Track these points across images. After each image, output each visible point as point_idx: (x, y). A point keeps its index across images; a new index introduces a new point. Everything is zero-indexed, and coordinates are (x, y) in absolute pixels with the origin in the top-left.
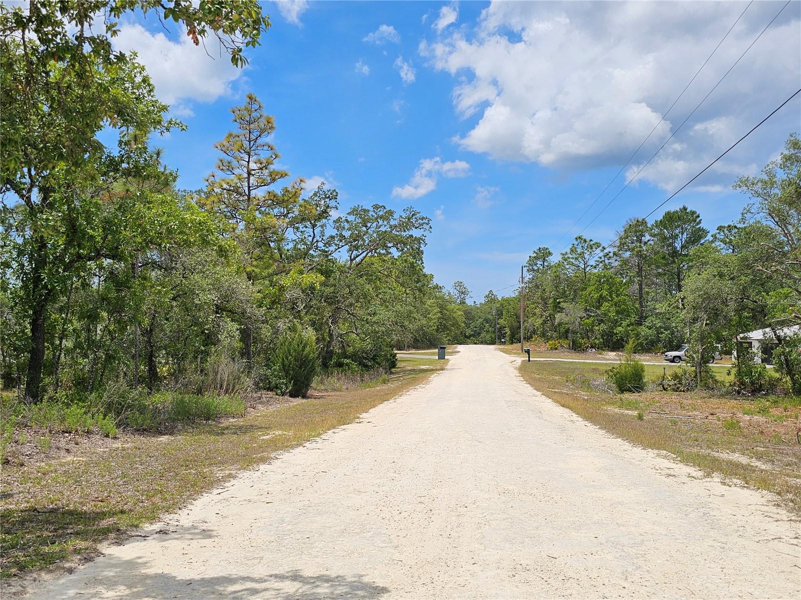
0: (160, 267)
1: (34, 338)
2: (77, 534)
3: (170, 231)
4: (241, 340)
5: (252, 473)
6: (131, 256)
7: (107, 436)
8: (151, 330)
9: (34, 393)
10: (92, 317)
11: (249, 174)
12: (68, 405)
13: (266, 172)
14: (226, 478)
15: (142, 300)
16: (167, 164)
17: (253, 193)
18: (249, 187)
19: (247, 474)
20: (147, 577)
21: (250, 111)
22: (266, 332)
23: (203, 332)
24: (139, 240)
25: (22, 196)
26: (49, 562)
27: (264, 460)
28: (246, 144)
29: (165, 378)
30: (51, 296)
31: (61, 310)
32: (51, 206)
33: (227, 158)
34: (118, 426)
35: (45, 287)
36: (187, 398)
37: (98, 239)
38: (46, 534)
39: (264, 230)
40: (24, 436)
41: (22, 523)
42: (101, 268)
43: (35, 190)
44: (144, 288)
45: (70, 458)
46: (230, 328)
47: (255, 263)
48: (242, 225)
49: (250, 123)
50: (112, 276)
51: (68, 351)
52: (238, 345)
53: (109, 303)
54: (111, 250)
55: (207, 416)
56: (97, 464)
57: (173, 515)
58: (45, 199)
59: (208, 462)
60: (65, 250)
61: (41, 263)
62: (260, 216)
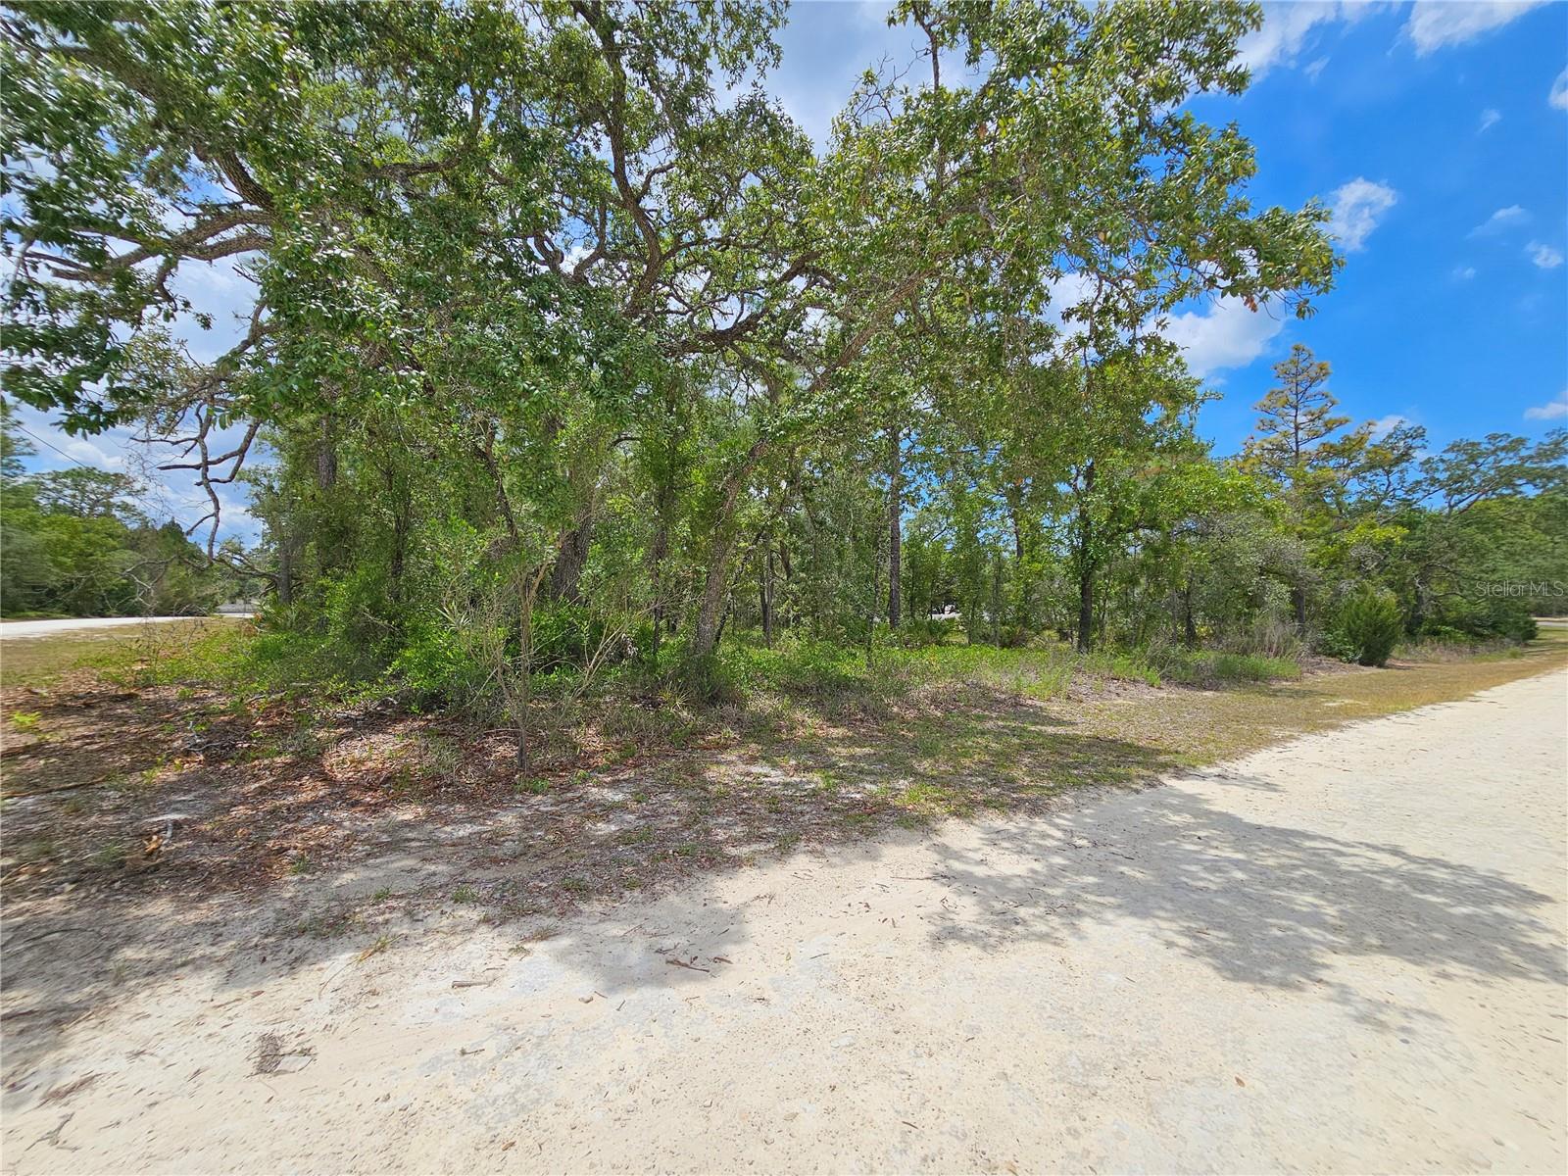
0: (1196, 534)
1: (1083, 600)
2: (1138, 763)
3: (1208, 498)
4: (1291, 603)
5: (1319, 737)
6: (1169, 525)
7: (1152, 686)
8: (1188, 593)
9: (1085, 643)
10: (1133, 582)
11: (1297, 428)
12: (1115, 657)
13: (1319, 423)
14: (1285, 739)
15: (1180, 565)
16: (1201, 435)
17: (1302, 448)
18: (1297, 442)
19: (1312, 738)
20: (1211, 812)
21: (1296, 363)
22: (1323, 594)
23: (1245, 595)
24: (1176, 509)
25: (1070, 485)
27: (1333, 727)
28: (1292, 398)
29: (1204, 638)
30: (1096, 564)
31: (1105, 576)
32: (1094, 490)
33: (1267, 417)
34: (1162, 678)
35: (1091, 557)
36: (1231, 658)
37: (1136, 513)
38: (1110, 758)
39: (1319, 485)
40: (1080, 678)
41: (1089, 746)
42: (1138, 538)
43: (1081, 478)
44: (1183, 554)
45: (1120, 701)
46: (1278, 593)
47: (1306, 521)
48: (1288, 483)
49: (1296, 375)
50: (1148, 545)
51: (1111, 613)
52: (1287, 606)
53: (1148, 568)
54: (1149, 521)
55: (1254, 678)
56: (1146, 709)
57: (1230, 764)
58: (1088, 485)
59: (1262, 721)
60: (1107, 525)
61: (1086, 538)
62: (1311, 471)
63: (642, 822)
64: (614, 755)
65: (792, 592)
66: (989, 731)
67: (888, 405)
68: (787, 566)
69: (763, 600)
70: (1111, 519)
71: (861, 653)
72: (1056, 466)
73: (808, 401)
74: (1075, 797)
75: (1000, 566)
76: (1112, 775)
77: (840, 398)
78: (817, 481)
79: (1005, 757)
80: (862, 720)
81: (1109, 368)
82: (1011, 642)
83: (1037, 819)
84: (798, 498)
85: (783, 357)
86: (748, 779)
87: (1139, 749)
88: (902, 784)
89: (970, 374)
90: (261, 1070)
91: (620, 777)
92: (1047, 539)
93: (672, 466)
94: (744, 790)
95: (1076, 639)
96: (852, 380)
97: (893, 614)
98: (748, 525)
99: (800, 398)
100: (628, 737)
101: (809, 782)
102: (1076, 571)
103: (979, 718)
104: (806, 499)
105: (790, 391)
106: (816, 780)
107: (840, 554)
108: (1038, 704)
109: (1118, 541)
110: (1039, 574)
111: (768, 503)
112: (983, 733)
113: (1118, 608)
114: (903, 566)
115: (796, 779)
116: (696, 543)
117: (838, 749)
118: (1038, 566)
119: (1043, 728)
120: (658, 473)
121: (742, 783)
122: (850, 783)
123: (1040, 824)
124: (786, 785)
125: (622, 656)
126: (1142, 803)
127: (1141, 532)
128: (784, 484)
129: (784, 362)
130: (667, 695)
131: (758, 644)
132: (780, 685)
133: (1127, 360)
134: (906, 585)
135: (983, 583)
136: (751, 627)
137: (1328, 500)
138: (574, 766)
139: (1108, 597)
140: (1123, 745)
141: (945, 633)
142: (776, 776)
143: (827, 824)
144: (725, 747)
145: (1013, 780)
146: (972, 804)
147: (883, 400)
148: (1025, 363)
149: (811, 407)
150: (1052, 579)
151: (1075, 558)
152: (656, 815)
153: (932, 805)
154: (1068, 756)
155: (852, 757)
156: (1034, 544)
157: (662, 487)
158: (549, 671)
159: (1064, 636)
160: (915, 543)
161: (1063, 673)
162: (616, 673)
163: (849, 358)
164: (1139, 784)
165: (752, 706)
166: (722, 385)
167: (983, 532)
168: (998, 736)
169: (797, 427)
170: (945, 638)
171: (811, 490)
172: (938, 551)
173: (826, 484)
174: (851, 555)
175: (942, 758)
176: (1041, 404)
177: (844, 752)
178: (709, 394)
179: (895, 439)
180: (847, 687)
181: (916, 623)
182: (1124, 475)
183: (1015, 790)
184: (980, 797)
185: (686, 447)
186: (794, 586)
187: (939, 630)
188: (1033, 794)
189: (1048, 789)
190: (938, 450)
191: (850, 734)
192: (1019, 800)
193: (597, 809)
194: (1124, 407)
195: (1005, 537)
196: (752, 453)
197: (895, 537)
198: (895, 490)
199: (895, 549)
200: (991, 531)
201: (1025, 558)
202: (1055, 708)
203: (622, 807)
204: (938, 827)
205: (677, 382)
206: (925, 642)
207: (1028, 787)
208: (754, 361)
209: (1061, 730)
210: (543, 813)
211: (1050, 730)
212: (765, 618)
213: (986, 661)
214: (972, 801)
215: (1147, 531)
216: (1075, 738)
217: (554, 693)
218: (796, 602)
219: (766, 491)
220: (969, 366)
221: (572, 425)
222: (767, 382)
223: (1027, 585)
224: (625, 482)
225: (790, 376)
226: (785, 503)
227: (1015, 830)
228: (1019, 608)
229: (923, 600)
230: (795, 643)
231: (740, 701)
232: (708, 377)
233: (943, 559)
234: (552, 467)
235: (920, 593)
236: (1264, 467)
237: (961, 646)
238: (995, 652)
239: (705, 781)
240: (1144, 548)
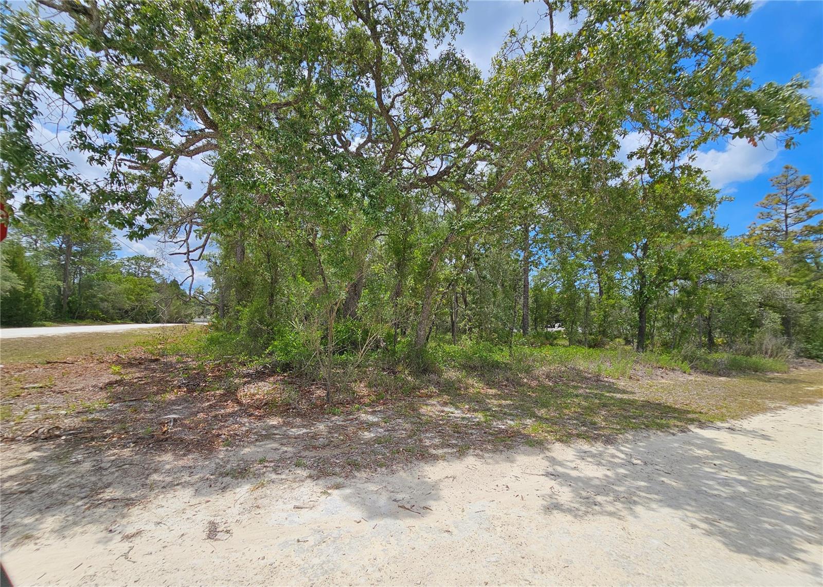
0: (715, 282)
1: (640, 321)
2: (675, 418)
3: (724, 261)
4: (781, 325)
5: (800, 409)
6: (697, 277)
7: (685, 372)
8: (710, 318)
9: (641, 346)
10: (673, 311)
11: (787, 217)
12: (661, 355)
13: (802, 213)
14: (776, 408)
15: (704, 301)
16: (719, 223)
17: (790, 229)
18: (786, 225)
19: (796, 409)
20: (723, 450)
21: (786, 177)
22: (805, 320)
23: (749, 319)
24: (702, 268)
25: (633, 254)
26: (661, 427)
27: (811, 403)
28: (783, 198)
29: (720, 345)
30: (649, 300)
31: (655, 307)
32: (648, 257)
33: (765, 211)
34: (691, 368)
35: (646, 296)
36: (738, 357)
37: (675, 270)
38: (656, 414)
39: (802, 252)
40: (638, 367)
42: (676, 285)
43: (639, 250)
44: (706, 294)
45: (664, 381)
46: (773, 319)
47: (793, 274)
48: (780, 251)
49: (786, 184)
50: (683, 289)
51: (658, 328)
52: (779, 327)
53: (683, 304)
54: (683, 275)
55: (756, 370)
56: (680, 386)
57: (736, 422)
58: (644, 254)
59: (760, 396)
60: (656, 277)
61: (643, 285)
62: (797, 243)
63: (387, 433)
64: (373, 397)
65: (468, 315)
66: (581, 395)
67: (523, 212)
68: (465, 301)
69: (452, 319)
70: (658, 274)
71: (506, 350)
72: (624, 243)
73: (477, 212)
74: (634, 436)
75: (588, 301)
76: (657, 424)
77: (495, 210)
78: (482, 255)
79: (590, 410)
80: (506, 386)
81: (657, 186)
82: (595, 345)
83: (609, 447)
84: (471, 265)
85: (464, 188)
86: (443, 414)
87: (675, 410)
88: (528, 421)
89: (571, 193)
90: (209, 538)
91: (376, 409)
92: (618, 286)
93: (404, 248)
94: (440, 420)
95: (636, 344)
96: (502, 199)
97: (524, 327)
98: (444, 279)
99: (473, 210)
100: (380, 389)
101: (475, 418)
102: (636, 305)
103: (575, 387)
104: (476, 265)
105: (467, 207)
106: (480, 417)
107: (495, 295)
108: (611, 380)
109: (663, 287)
110: (613, 306)
111: (455, 267)
112: (577, 396)
113: (663, 326)
114: (530, 301)
115: (469, 415)
116: (416, 288)
117: (492, 401)
118: (611, 301)
119: (614, 395)
120: (397, 252)
121: (439, 416)
122: (499, 420)
123: (611, 450)
124: (463, 418)
125: (378, 347)
126: (676, 441)
127: (678, 282)
128: (464, 257)
129: (464, 191)
130: (400, 368)
131: (449, 343)
132: (460, 365)
133: (670, 180)
134: (532, 312)
135: (579, 311)
136: (445, 333)
137: (808, 261)
138: (353, 402)
139: (656, 320)
140: (665, 407)
141: (555, 339)
142: (458, 413)
143: (485, 441)
144: (431, 397)
145: (595, 424)
146: (570, 435)
147: (519, 209)
148: (604, 185)
149: (479, 215)
150: (621, 309)
151: (635, 297)
152: (394, 430)
153: (546, 434)
154: (629, 411)
155: (500, 406)
156: (610, 288)
157: (399, 260)
158: (341, 353)
159: (628, 342)
160: (537, 288)
161: (627, 363)
162: (375, 355)
163: (500, 187)
164: (675, 430)
165: (445, 376)
166: (431, 205)
167: (578, 282)
168: (586, 398)
169: (471, 226)
170: (555, 342)
171: (478, 259)
172: (551, 293)
173: (486, 256)
174: (500, 296)
175: (552, 409)
176: (614, 208)
177: (496, 402)
178: (424, 210)
179: (527, 231)
180: (498, 367)
181: (538, 333)
182: (668, 248)
183: (596, 429)
184: (574, 432)
185: (412, 238)
186: (469, 312)
187: (551, 337)
188: (607, 432)
189: (617, 430)
190: (552, 236)
191: (499, 393)
192: (599, 435)
193: (365, 425)
194: (667, 208)
195: (592, 285)
196: (446, 240)
197: (526, 285)
198: (526, 259)
199: (526, 291)
200: (583, 281)
201: (604, 296)
202: (621, 384)
203: (376, 425)
204: (549, 447)
205: (407, 205)
206: (543, 344)
207: (604, 428)
208: (448, 191)
209: (625, 396)
210: (338, 425)
211: (619, 396)
212: (453, 329)
213: (579, 355)
214: (569, 434)
215: (682, 281)
216: (634, 401)
217: (344, 365)
218: (470, 320)
219: (454, 261)
220: (570, 188)
221: (354, 229)
222: (455, 202)
223: (605, 312)
224: (380, 257)
225: (468, 199)
226: (464, 267)
227: (595, 452)
228: (600, 325)
229: (542, 320)
230: (469, 343)
231: (439, 373)
232: (423, 201)
233: (554, 297)
234: (343, 250)
235: (541, 316)
236: (763, 241)
237: (564, 346)
238: (585, 350)
239: (420, 414)
240: (680, 291)
